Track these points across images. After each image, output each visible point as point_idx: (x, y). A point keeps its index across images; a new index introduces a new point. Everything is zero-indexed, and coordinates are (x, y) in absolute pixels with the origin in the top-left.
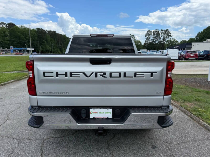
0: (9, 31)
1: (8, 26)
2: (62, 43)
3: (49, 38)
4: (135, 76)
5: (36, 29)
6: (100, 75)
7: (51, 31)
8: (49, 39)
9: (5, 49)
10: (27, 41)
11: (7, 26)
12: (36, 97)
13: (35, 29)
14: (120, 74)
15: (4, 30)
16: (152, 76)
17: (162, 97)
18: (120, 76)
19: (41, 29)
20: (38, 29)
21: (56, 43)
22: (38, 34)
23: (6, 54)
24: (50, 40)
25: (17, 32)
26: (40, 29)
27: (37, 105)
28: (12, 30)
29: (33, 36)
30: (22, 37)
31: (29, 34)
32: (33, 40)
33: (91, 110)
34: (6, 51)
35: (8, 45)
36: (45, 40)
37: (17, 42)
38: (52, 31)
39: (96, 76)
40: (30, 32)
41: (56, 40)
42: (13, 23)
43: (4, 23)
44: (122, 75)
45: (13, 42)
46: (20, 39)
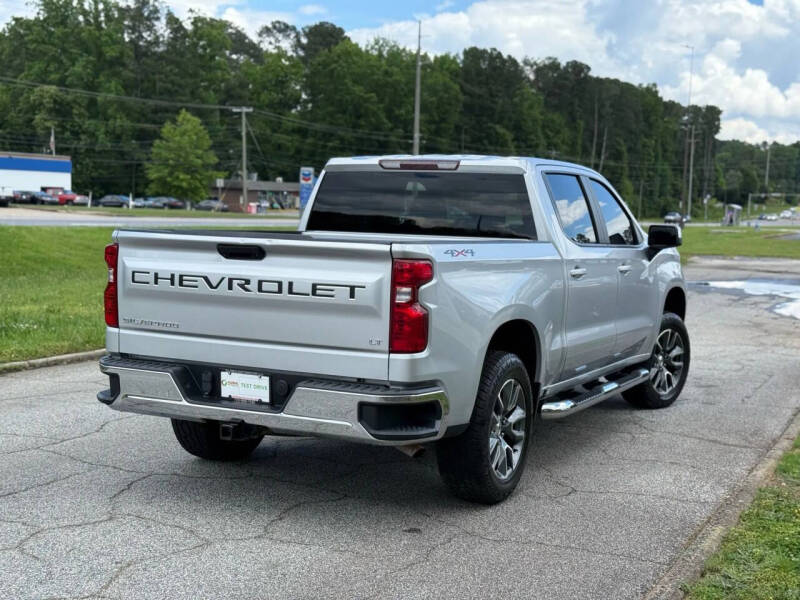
0: (306, 76)
1: (304, 41)
2: (624, 149)
3: (536, 113)
4: (314, 294)
5: (462, 57)
6: (238, 284)
7: (554, 65)
8: (535, 121)
9: (274, 180)
10: (401, 131)
11: (298, 45)
12: (116, 330)
13: (452, 56)
14: (280, 284)
15: (283, 67)
16: (352, 295)
17: (386, 356)
18: (280, 291)
19: (495, 57)
20: (473, 54)
21: (579, 148)
22: (468, 87)
23: (273, 213)
24: (543, 127)
25: (348, 81)
26: (485, 51)
27: (117, 351)
28: (325, 65)
29: (434, 99)
30: (374, 108)
31: (412, 92)
32: (433, 127)
33: (224, 376)
34: (276, 193)
35: (292, 157)
36: (507, 128)
37: (342, 140)
38: (563, 64)
39: (230, 287)
40: (423, 77)
41: (582, 124)
42: (333, 26)
43: (287, 27)
44: (285, 287)
45: (321, 143)
46: (362, 122)
